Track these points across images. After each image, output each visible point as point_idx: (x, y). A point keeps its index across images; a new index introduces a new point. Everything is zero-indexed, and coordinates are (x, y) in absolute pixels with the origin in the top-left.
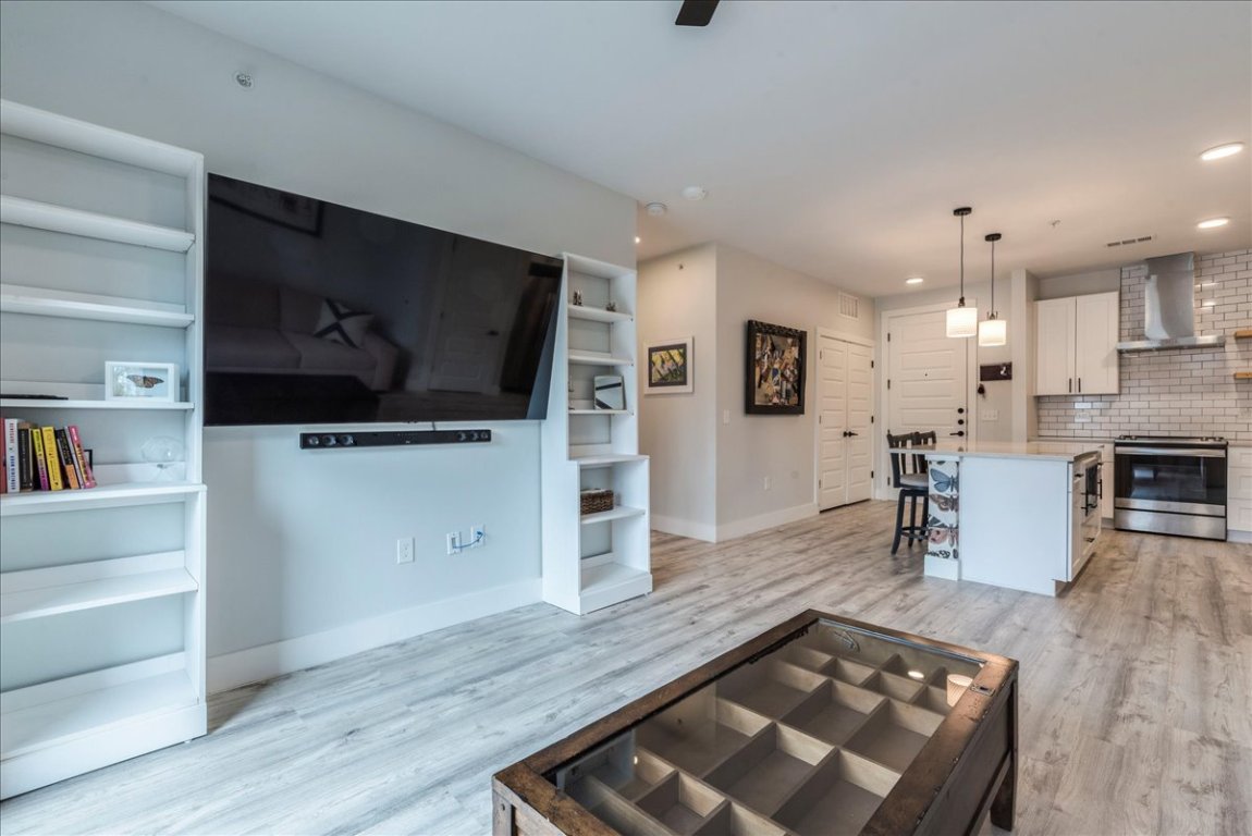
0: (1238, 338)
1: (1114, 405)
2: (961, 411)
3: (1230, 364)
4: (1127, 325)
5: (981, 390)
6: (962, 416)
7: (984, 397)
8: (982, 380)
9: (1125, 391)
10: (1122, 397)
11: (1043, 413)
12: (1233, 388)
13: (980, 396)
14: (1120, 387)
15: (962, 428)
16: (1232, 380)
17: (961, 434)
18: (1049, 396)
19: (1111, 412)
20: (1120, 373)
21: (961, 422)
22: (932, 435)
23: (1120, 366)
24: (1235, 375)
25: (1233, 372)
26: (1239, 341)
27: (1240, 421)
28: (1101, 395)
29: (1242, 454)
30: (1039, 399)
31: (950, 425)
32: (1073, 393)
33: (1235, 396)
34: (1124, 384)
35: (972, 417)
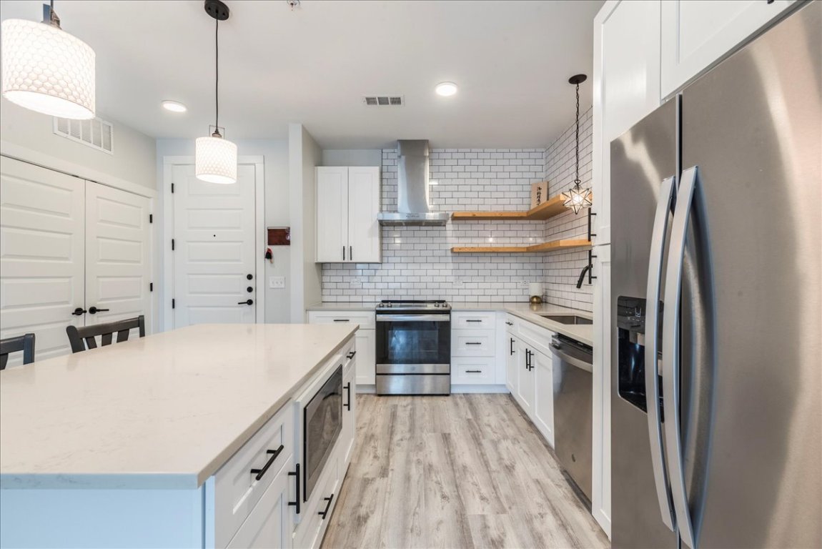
0: (455, 218)
1: (378, 273)
2: (250, 277)
3: (450, 240)
4: (386, 201)
5: (269, 255)
6: (251, 283)
7: (271, 262)
8: (269, 244)
9: (385, 260)
10: (385, 266)
11: (325, 279)
12: (450, 260)
13: (268, 261)
14: (382, 256)
15: (251, 296)
16: (449, 253)
17: (250, 302)
18: (330, 263)
19: (377, 279)
20: (382, 244)
21: (250, 290)
22: (139, 323)
23: (382, 237)
24: (452, 249)
25: (450, 247)
26: (455, 222)
27: (454, 287)
28: (369, 263)
29: (460, 317)
30: (322, 266)
31: (239, 293)
32: (346, 261)
33: (451, 266)
34: (385, 253)
35: (259, 283)
